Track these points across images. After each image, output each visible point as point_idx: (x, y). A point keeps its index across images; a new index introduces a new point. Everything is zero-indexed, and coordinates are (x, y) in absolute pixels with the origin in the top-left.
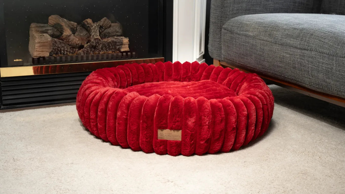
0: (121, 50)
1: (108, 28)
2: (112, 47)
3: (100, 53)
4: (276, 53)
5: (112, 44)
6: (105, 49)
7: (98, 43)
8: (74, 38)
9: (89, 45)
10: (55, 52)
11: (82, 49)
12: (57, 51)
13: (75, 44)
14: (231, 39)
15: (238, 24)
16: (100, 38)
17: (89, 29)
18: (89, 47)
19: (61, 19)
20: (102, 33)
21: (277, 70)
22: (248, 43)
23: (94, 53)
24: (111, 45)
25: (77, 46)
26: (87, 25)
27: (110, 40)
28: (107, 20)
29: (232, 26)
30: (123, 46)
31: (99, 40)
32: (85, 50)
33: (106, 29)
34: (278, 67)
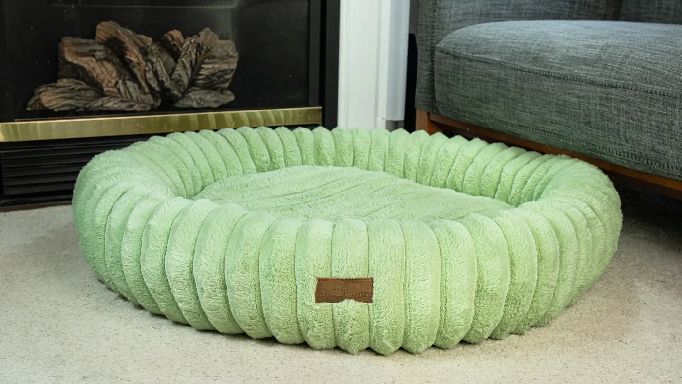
22: (490, 75)
29: (456, 44)
34: (552, 123)
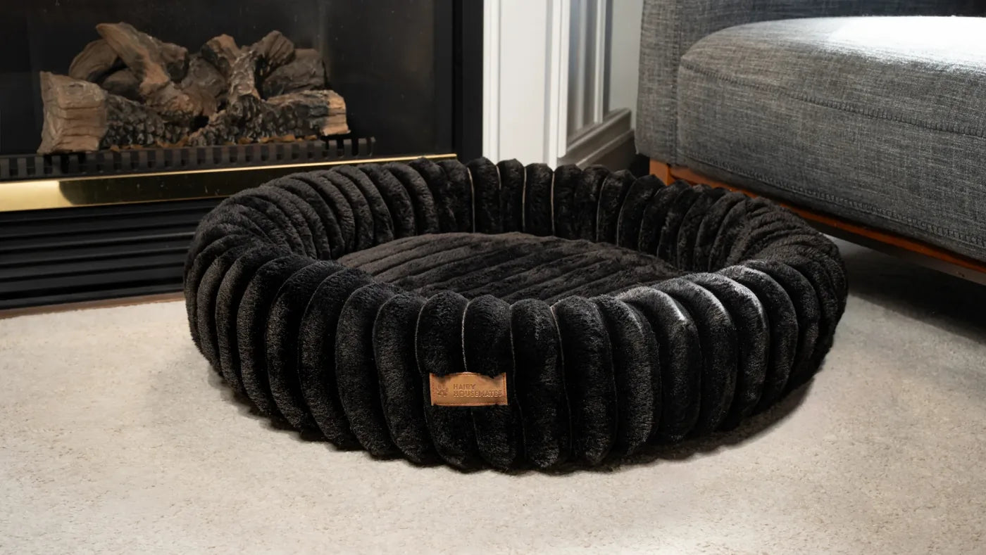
0: (323, 133)
1: (283, 63)
2: (296, 121)
3: (257, 142)
4: (853, 141)
5: (296, 113)
6: (272, 127)
7: (251, 108)
8: (178, 93)
9: (222, 116)
10: (118, 137)
11: (201, 130)
12: (124, 133)
13: (180, 112)
14: (708, 96)
15: (731, 50)
16: (256, 94)
17: (224, 66)
18: (223, 121)
19: (137, 35)
20: (267, 80)
21: (857, 196)
22: (764, 108)
23: (239, 141)
24: (291, 116)
25: (187, 118)
26: (219, 56)
27: (289, 99)
28: (282, 39)
29: (711, 57)
30: (329, 119)
31: (255, 99)
32: (212, 132)
33: (278, 65)
34: (860, 186)
